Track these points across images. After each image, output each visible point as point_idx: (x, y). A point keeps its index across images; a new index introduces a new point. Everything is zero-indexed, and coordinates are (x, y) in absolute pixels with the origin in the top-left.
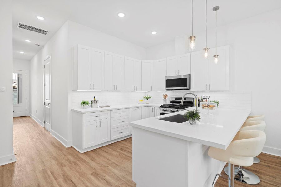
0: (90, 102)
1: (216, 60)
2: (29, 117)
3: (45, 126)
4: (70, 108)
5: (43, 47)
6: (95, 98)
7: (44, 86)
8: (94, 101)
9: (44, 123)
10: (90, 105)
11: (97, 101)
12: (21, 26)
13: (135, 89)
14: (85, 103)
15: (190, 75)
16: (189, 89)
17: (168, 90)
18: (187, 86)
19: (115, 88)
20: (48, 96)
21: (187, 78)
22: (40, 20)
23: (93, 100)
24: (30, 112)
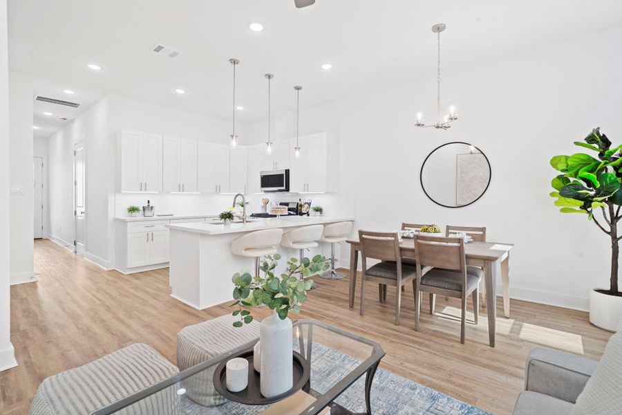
0: (142, 209)
1: (297, 153)
2: (47, 239)
3: (76, 249)
4: (111, 216)
5: (73, 121)
6: (149, 202)
7: (75, 184)
8: (148, 208)
9: (75, 244)
10: (141, 212)
11: (152, 208)
12: (39, 98)
13: (218, 190)
14: (133, 210)
15: (289, 170)
16: (287, 189)
17: (266, 191)
18: (283, 186)
19: (181, 188)
20: (81, 202)
21: (283, 175)
22: (69, 94)
23: (146, 205)
24: (49, 231)
